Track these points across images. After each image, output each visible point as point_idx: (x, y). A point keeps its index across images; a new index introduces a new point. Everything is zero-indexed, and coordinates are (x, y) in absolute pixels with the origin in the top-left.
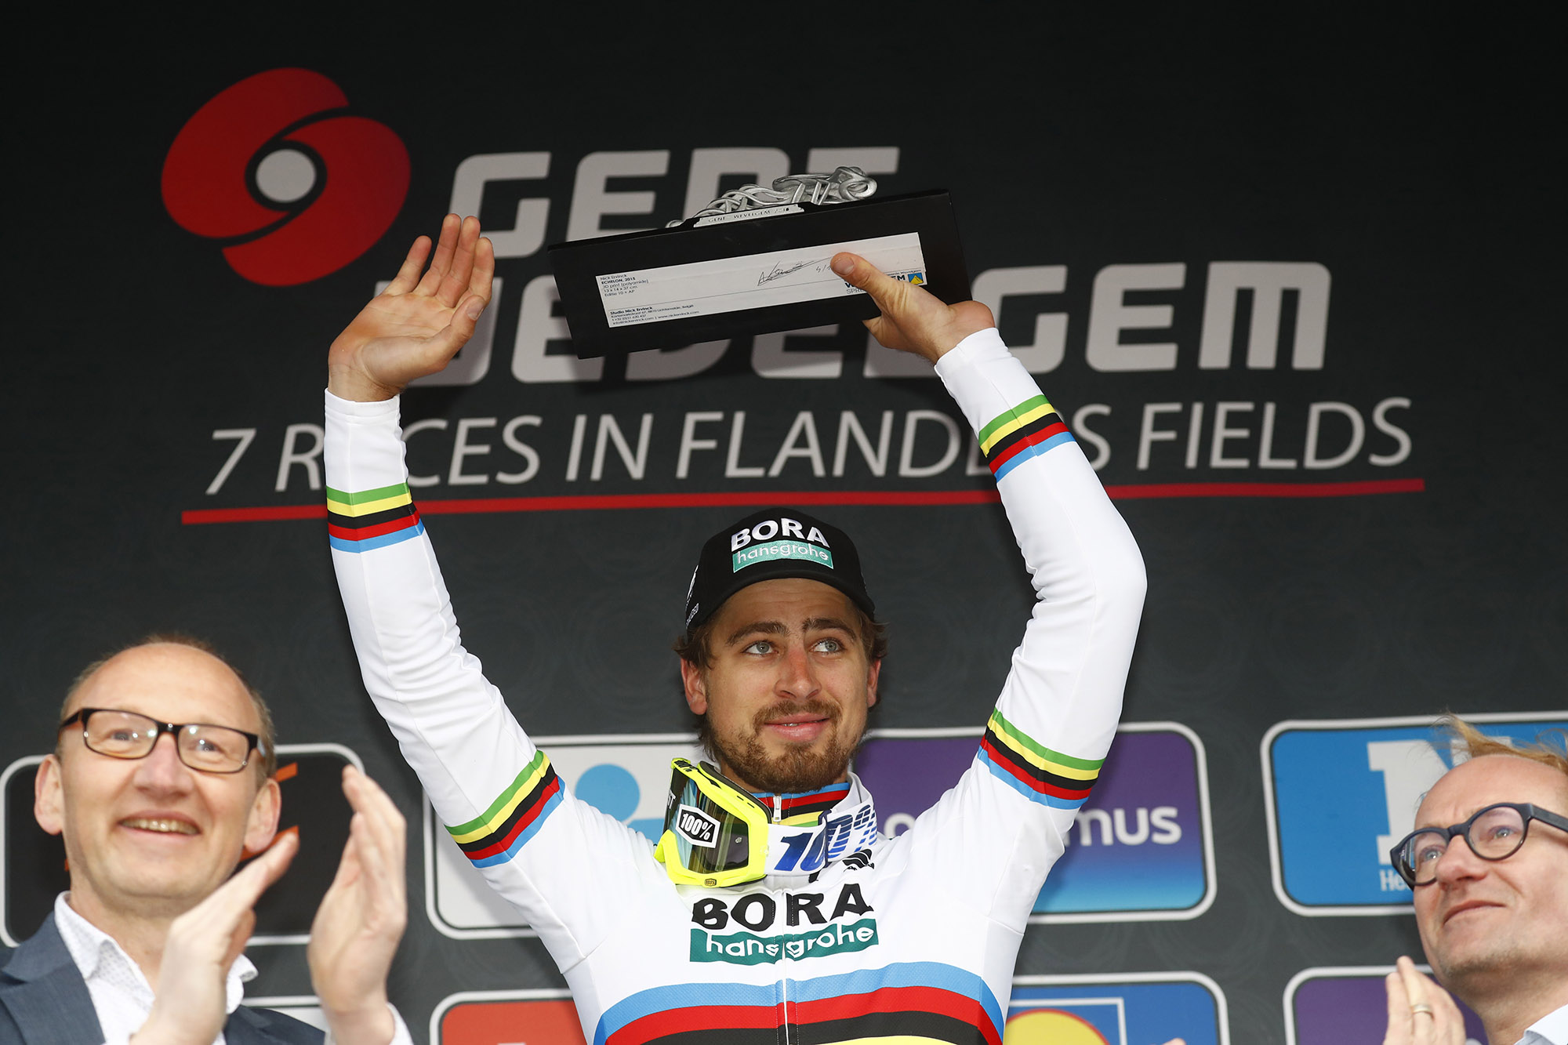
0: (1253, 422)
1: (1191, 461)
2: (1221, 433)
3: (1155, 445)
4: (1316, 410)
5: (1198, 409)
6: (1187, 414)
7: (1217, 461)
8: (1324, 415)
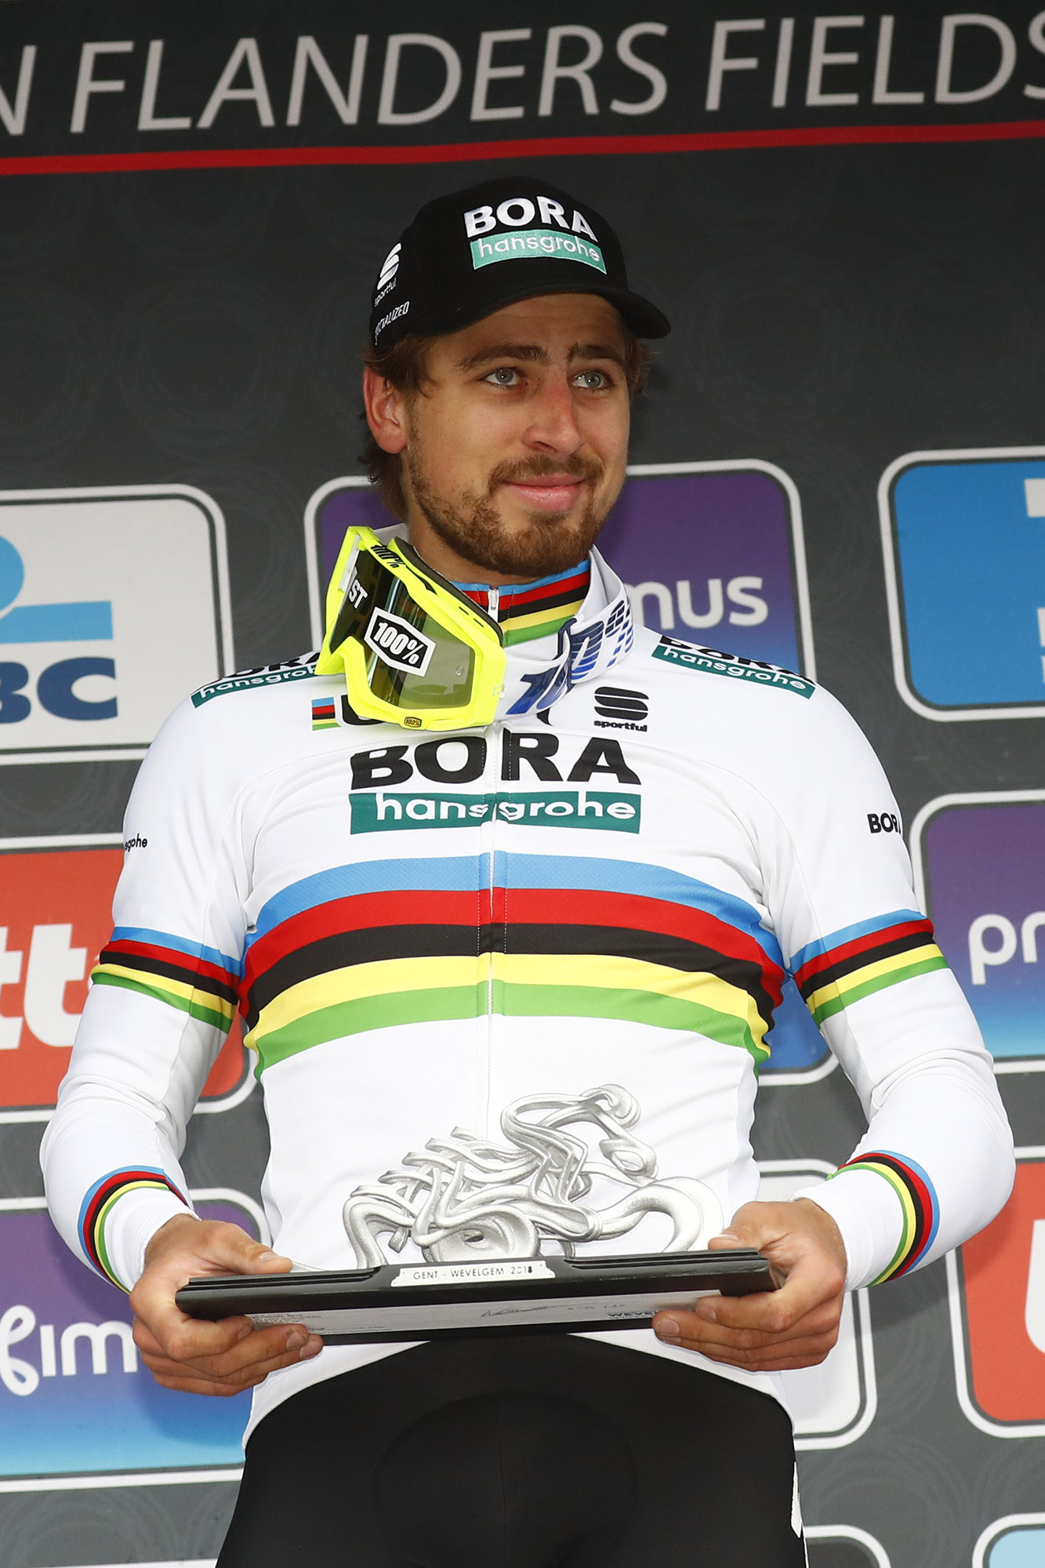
0: (863, 41)
1: (779, 99)
2: (819, 58)
3: (727, 75)
4: (950, 24)
5: (787, 26)
6: (771, 35)
7: (814, 97)
8: (960, 30)
